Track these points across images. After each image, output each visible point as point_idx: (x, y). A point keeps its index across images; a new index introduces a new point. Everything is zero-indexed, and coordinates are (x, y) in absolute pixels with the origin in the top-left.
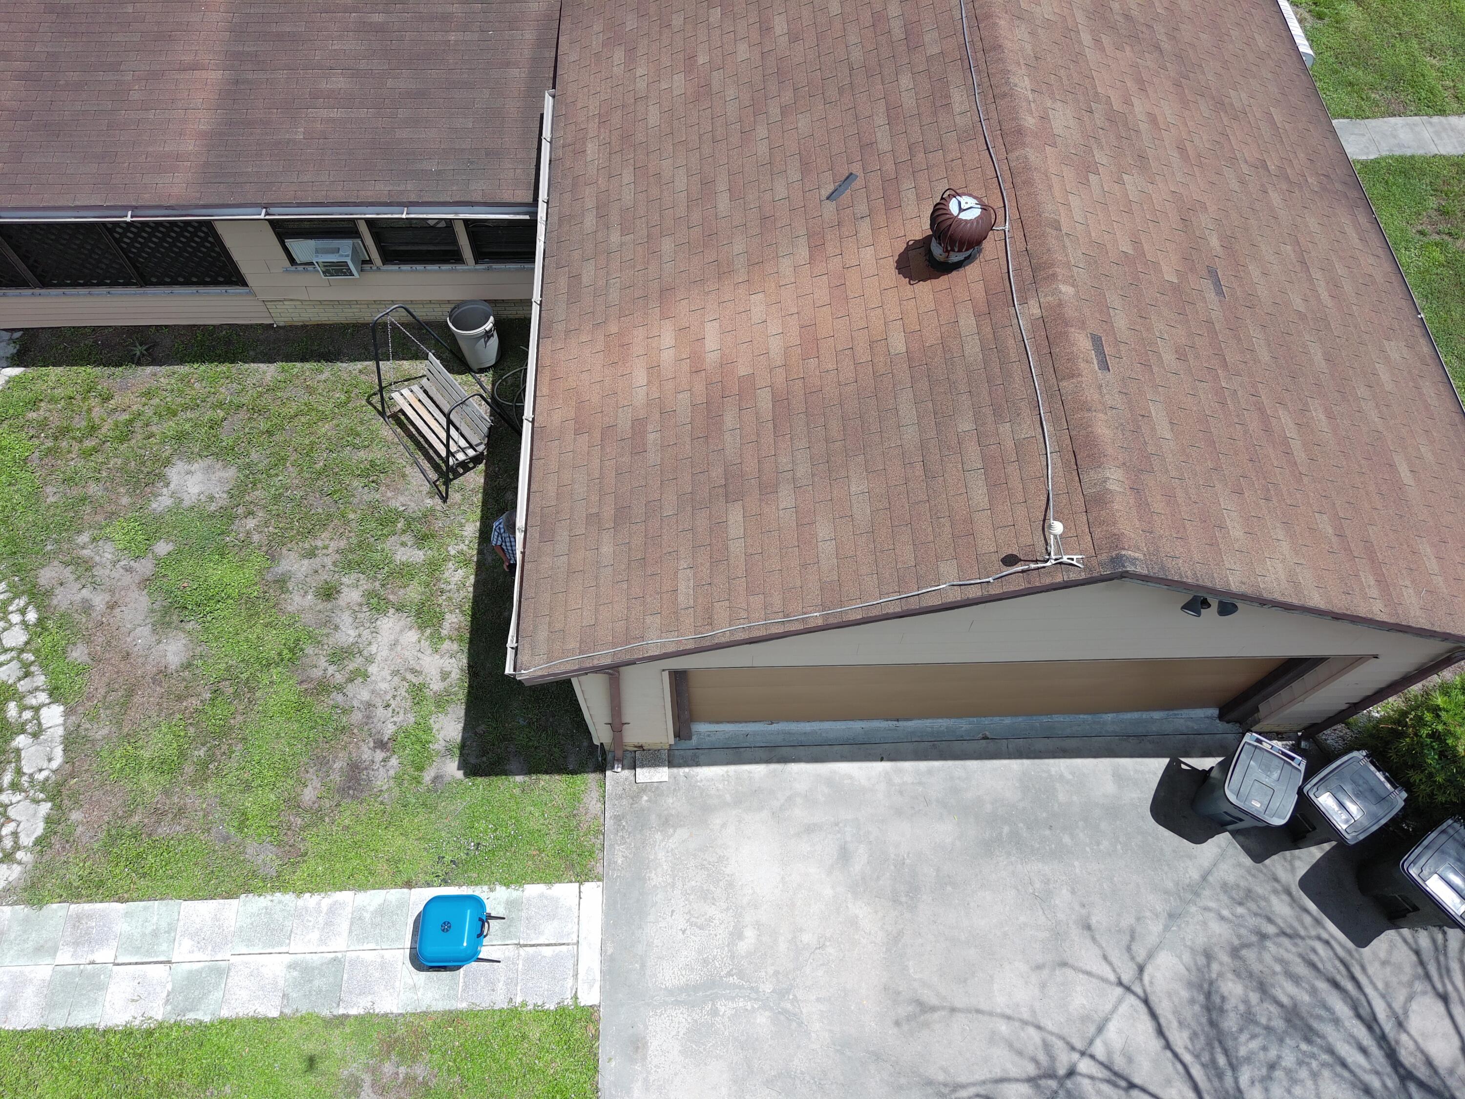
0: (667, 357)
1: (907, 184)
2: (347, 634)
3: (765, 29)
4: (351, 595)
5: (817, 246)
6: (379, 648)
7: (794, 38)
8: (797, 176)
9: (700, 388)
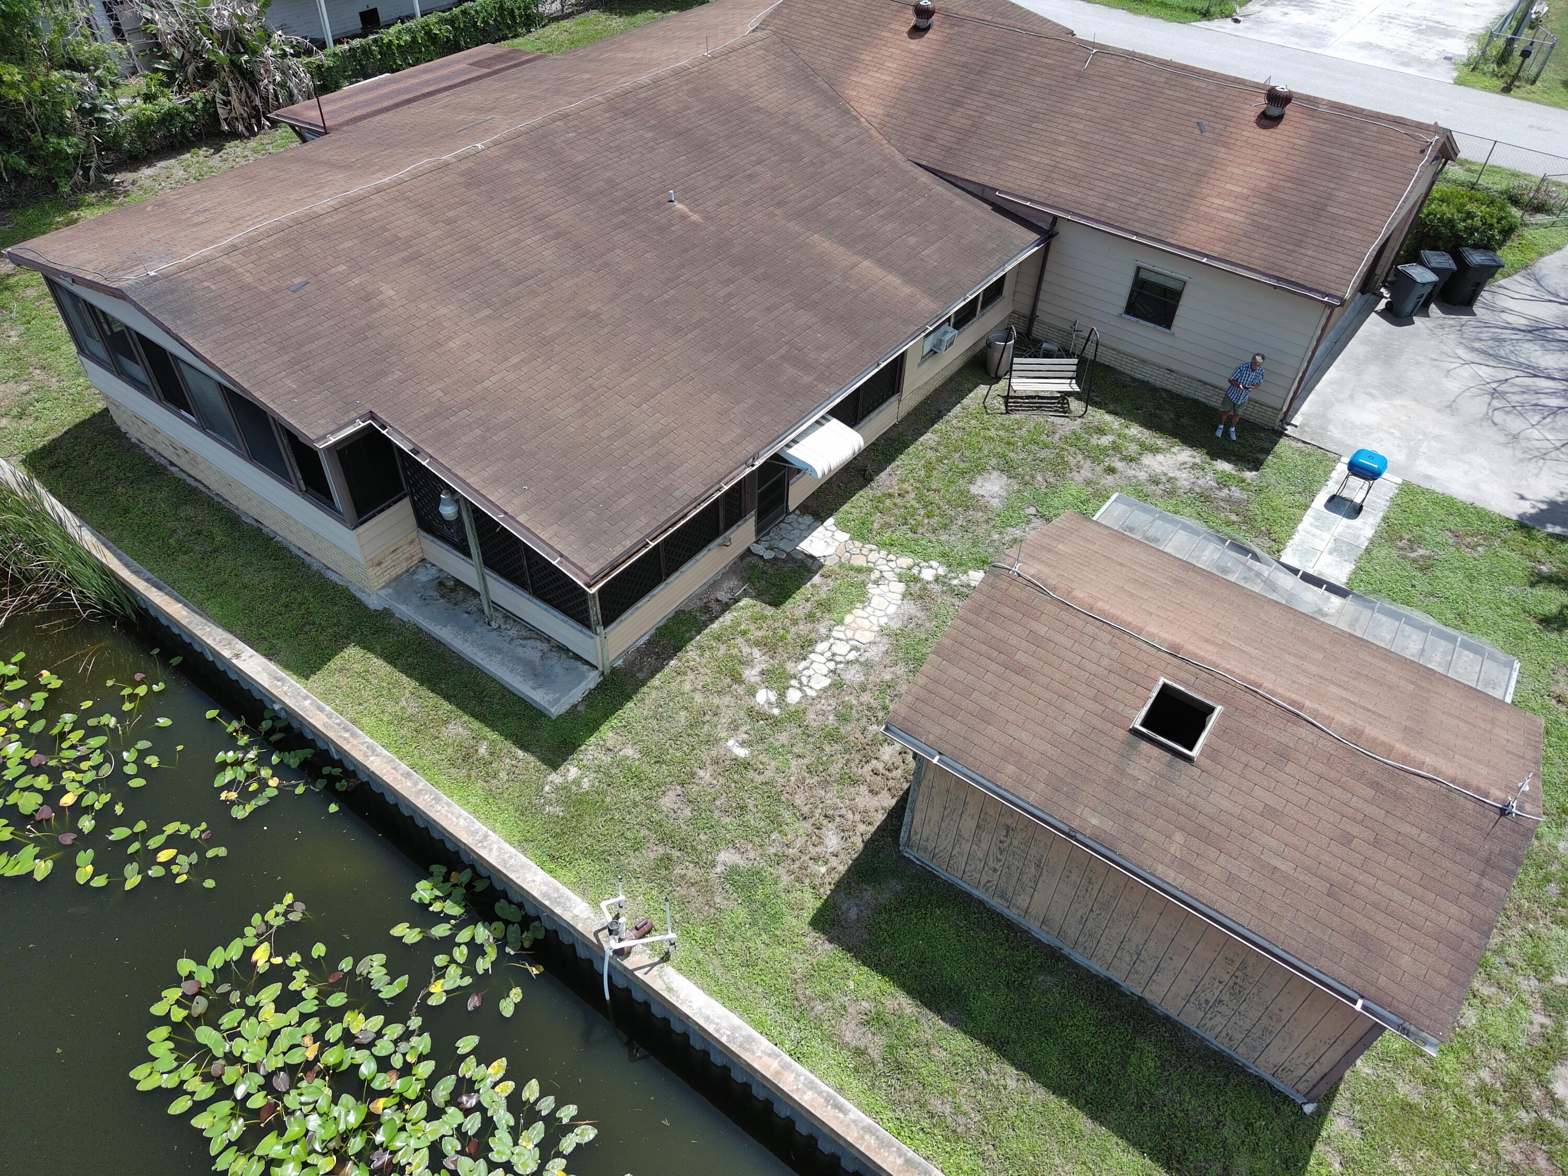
0: (1227, 204)
1: (1225, 112)
2: (1143, 474)
3: (1076, 115)
4: (1119, 465)
5: (1225, 145)
6: (1159, 469)
7: (1095, 109)
8: (1177, 137)
9: (1256, 200)
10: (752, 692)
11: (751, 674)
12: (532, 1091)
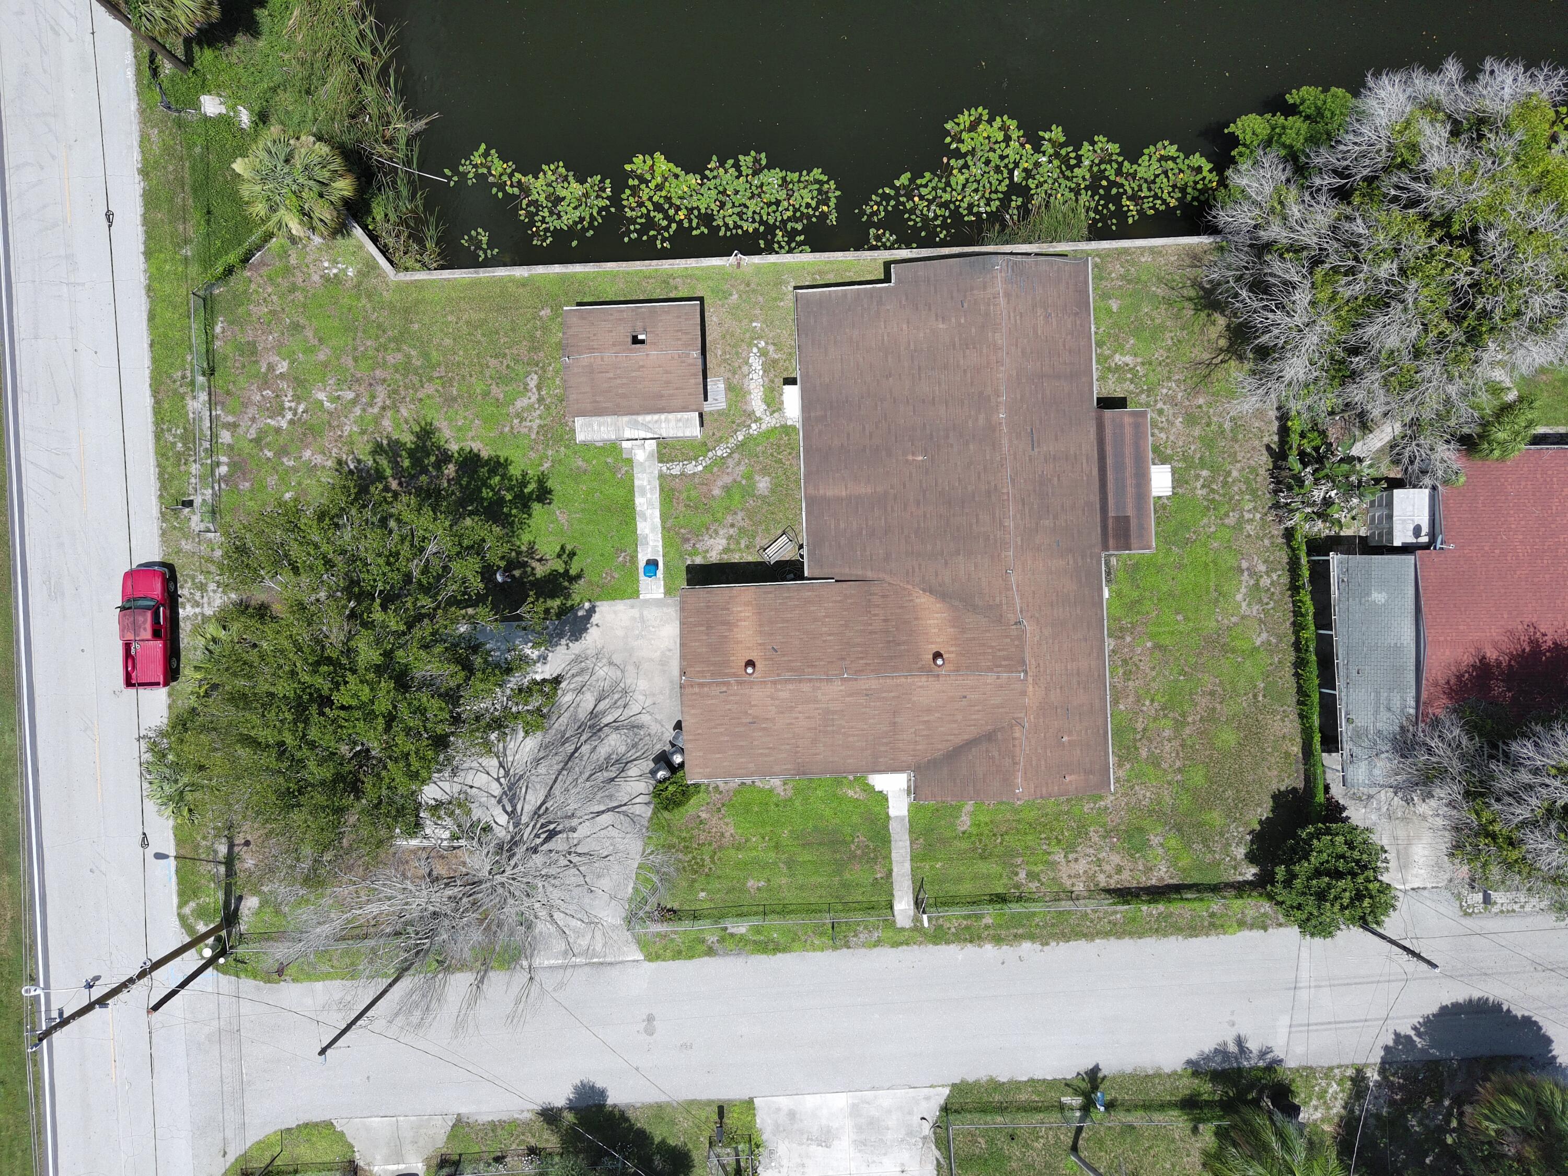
0: (743, 614)
2: (721, 532)
4: (731, 531)
5: (760, 644)
6: (718, 540)
9: (734, 621)
10: (767, 343)
11: (771, 348)
12: (740, 231)
